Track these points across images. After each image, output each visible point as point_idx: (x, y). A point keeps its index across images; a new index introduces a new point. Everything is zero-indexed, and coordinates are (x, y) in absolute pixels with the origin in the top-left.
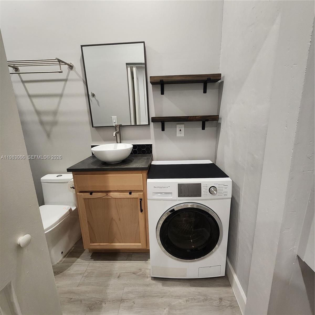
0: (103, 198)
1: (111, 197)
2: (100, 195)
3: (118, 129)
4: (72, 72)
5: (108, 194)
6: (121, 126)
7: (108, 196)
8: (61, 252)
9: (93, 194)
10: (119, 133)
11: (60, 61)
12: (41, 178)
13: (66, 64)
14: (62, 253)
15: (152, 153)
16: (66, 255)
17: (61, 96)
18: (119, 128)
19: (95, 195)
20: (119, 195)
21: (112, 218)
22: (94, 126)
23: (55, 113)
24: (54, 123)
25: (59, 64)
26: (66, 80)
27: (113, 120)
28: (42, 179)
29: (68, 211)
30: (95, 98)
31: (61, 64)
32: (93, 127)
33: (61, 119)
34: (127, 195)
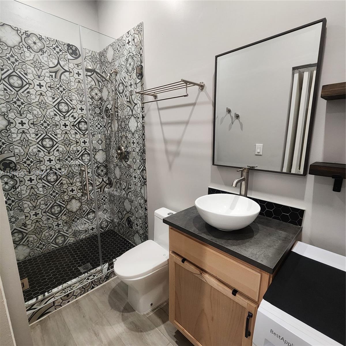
0: (196, 275)
1: (206, 280)
2: (192, 268)
3: (245, 174)
4: (203, 93)
5: (202, 274)
6: (252, 169)
7: (202, 278)
8: (150, 303)
9: (186, 262)
10: (246, 180)
11: (186, 82)
12: (155, 211)
13: (195, 84)
14: (152, 305)
15: (301, 225)
16: (155, 309)
17: (187, 123)
18: (248, 172)
19: (187, 266)
20: (217, 285)
21: (203, 310)
22: (215, 164)
23: (179, 143)
24: (177, 154)
25: (185, 86)
26: (194, 104)
27: (257, 149)
28: (155, 213)
29: (166, 261)
30: (239, 121)
31: (188, 86)
32: (213, 164)
33: (183, 149)
34: (228, 292)
